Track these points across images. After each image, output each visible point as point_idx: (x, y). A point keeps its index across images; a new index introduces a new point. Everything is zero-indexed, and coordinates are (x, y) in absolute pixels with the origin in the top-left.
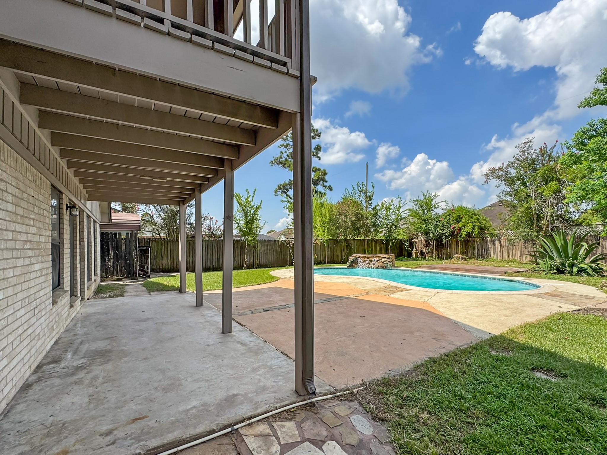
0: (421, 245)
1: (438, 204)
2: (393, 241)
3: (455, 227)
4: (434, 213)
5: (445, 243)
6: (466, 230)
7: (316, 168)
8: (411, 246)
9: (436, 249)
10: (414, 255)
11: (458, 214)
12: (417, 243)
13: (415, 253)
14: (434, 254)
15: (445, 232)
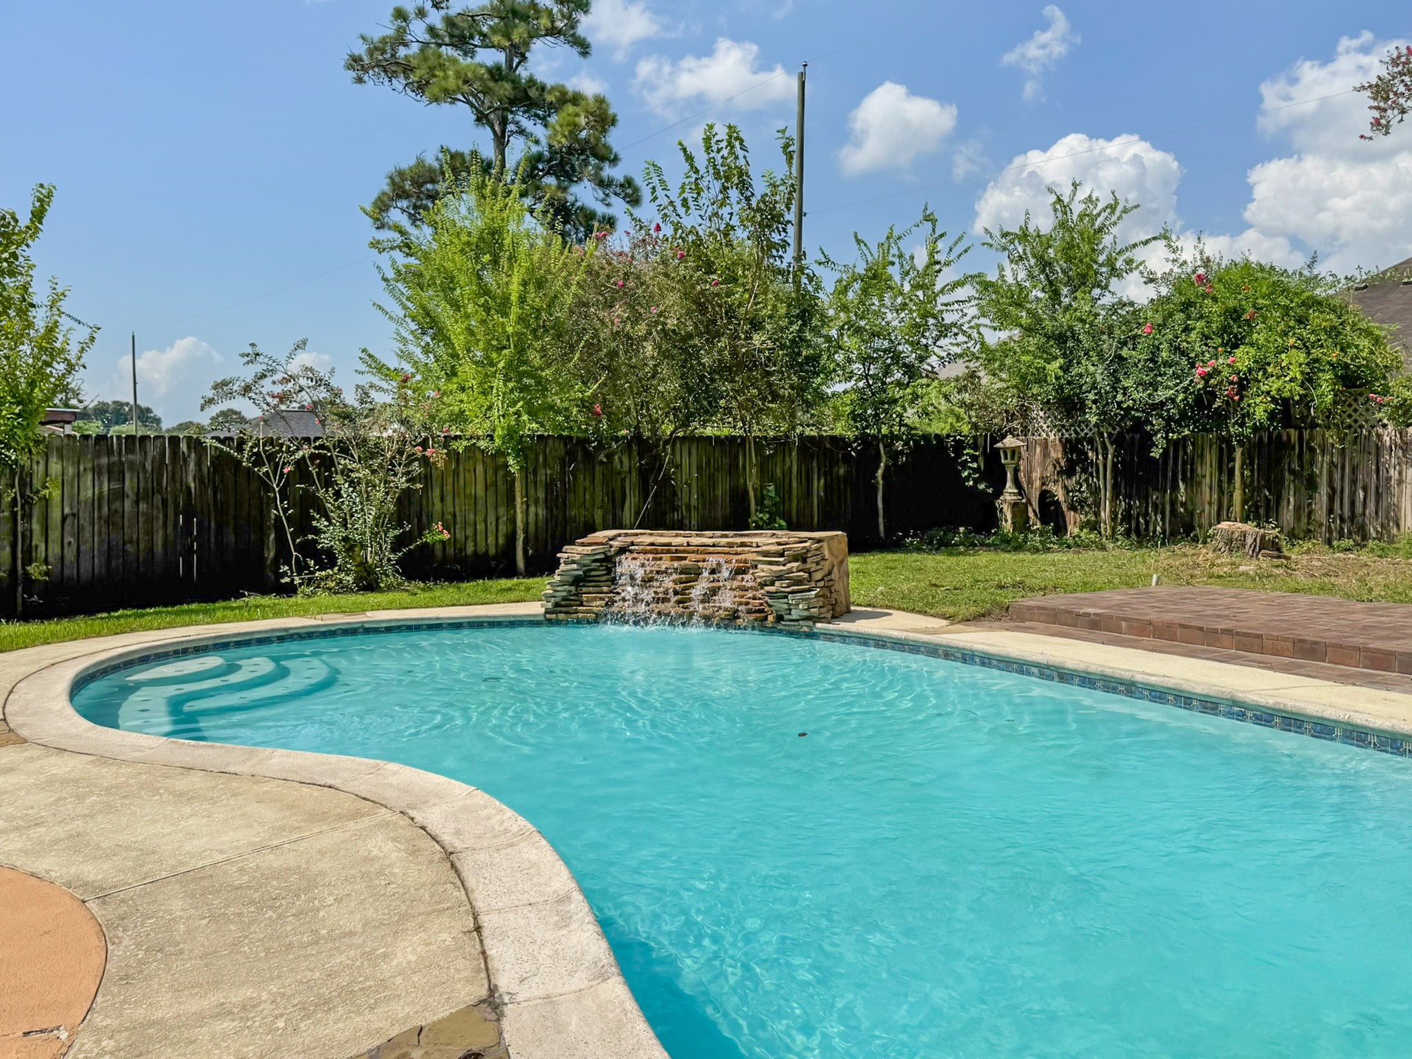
0: (1045, 468)
1: (1127, 255)
2: (899, 445)
3: (1217, 372)
4: (1107, 300)
5: (1166, 451)
6: (1274, 385)
7: (563, 93)
8: (994, 472)
9: (1115, 487)
10: (1009, 517)
11: (1232, 303)
12: (1024, 454)
13: (1014, 505)
14: (1105, 515)
15: (1162, 395)
